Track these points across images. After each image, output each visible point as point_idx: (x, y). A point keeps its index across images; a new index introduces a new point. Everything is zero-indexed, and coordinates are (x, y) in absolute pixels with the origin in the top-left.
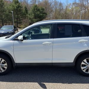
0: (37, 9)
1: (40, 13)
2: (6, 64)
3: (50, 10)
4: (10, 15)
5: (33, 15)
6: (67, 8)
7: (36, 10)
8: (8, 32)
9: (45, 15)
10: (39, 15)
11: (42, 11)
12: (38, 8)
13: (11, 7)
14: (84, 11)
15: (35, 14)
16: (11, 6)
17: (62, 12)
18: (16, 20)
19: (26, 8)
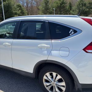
5: (78, 11)
7: (81, 5)
10: (84, 10)
12: (84, 3)
19: (70, 4)
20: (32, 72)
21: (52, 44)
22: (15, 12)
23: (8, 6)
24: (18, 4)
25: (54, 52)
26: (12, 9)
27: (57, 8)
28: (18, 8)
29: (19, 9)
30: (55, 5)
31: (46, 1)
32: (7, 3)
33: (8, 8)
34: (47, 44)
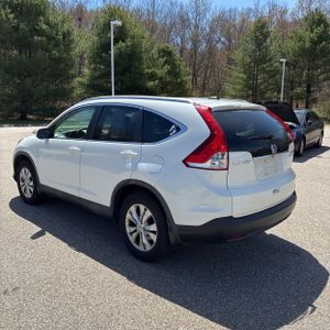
20: (108, 204)
21: (141, 151)
22: (150, 71)
23: (130, 55)
24: (162, 46)
25: (143, 166)
26: (141, 64)
27: (300, 55)
28: (162, 60)
29: (166, 62)
30: (291, 45)
31: (258, 34)
32: (129, 44)
33: (131, 60)
34: (134, 150)
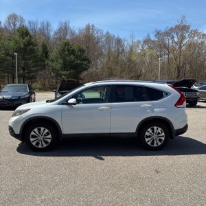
0: (68, 50)
1: (77, 57)
2: (50, 136)
3: (96, 53)
4: (7, 61)
5: (61, 61)
6: (132, 50)
7: (67, 52)
8: (20, 97)
9: (86, 63)
10: (72, 62)
11: (79, 54)
12: (72, 48)
13: (12, 44)
14: (167, 56)
15: (64, 59)
16: (11, 40)
17: (123, 58)
18: (21, 72)
19: (44, 47)
